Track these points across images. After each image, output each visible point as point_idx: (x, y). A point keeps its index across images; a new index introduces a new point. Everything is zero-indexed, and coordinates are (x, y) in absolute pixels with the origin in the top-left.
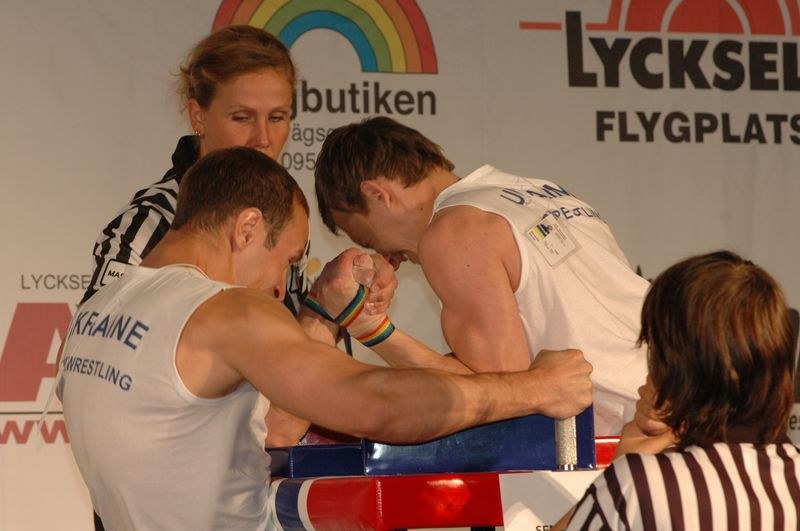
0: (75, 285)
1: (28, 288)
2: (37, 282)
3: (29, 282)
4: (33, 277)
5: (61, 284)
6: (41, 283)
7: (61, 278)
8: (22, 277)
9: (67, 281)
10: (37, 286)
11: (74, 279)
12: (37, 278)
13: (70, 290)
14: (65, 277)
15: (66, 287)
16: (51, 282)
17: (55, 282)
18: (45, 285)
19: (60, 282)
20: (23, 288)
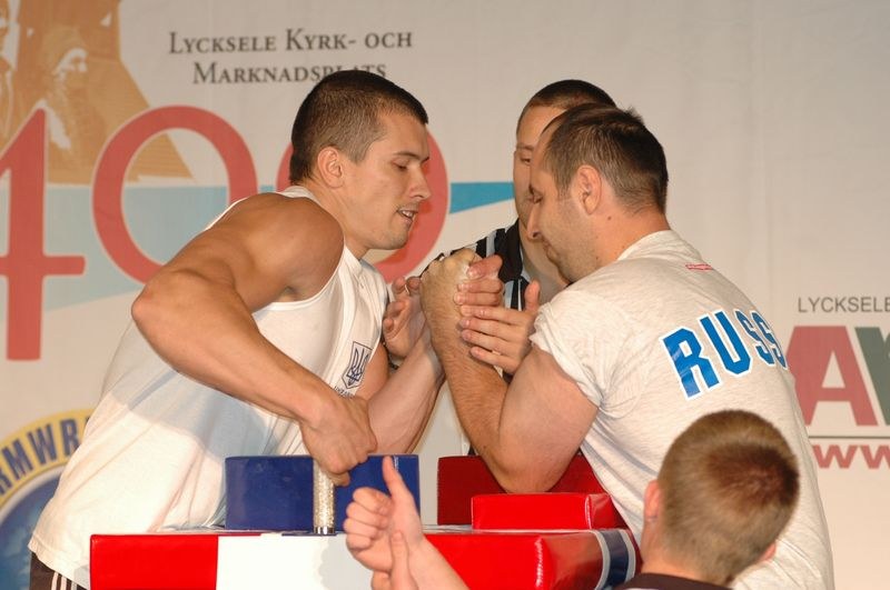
0: (853, 308)
1: (805, 311)
2: (814, 305)
3: (806, 305)
4: (810, 300)
5: (840, 308)
6: (818, 306)
7: (839, 301)
8: (800, 300)
9: (846, 304)
10: (814, 310)
11: (853, 301)
12: (814, 300)
13: (849, 312)
14: (844, 299)
15: (844, 310)
16: (828, 305)
17: (834, 304)
18: (823, 308)
19: (838, 304)
20: (800, 310)
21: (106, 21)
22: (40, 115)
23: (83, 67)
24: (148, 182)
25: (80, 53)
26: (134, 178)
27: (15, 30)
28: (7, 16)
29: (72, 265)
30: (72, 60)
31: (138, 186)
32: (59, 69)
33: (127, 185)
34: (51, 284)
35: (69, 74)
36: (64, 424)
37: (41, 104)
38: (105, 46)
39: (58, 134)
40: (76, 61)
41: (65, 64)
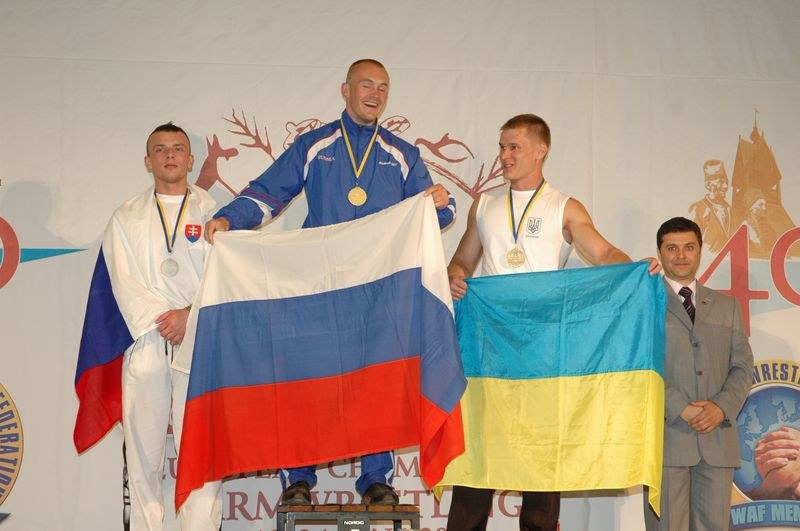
21: (774, 188)
22: (745, 228)
23: (764, 208)
24: (795, 259)
25: (764, 201)
26: (790, 258)
27: (731, 189)
28: (727, 183)
29: (764, 295)
30: (759, 204)
31: (791, 262)
32: (753, 207)
33: (786, 260)
34: (753, 304)
35: (758, 210)
36: (763, 366)
37: (745, 223)
38: (775, 199)
39: (753, 236)
40: (762, 204)
41: (756, 205)
